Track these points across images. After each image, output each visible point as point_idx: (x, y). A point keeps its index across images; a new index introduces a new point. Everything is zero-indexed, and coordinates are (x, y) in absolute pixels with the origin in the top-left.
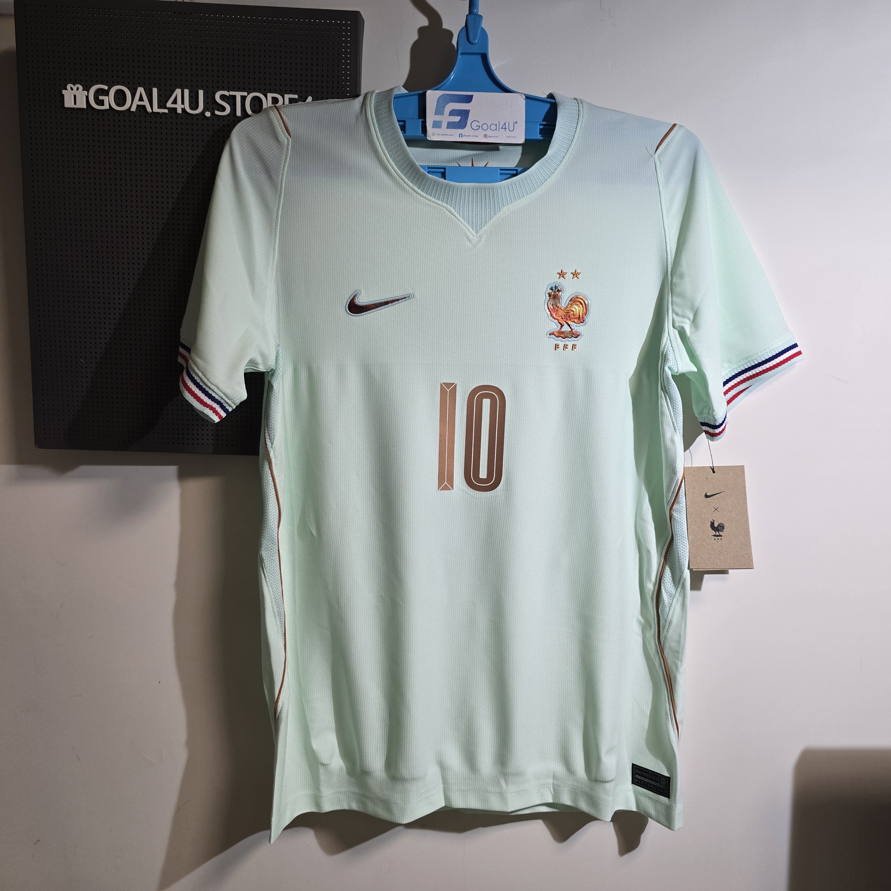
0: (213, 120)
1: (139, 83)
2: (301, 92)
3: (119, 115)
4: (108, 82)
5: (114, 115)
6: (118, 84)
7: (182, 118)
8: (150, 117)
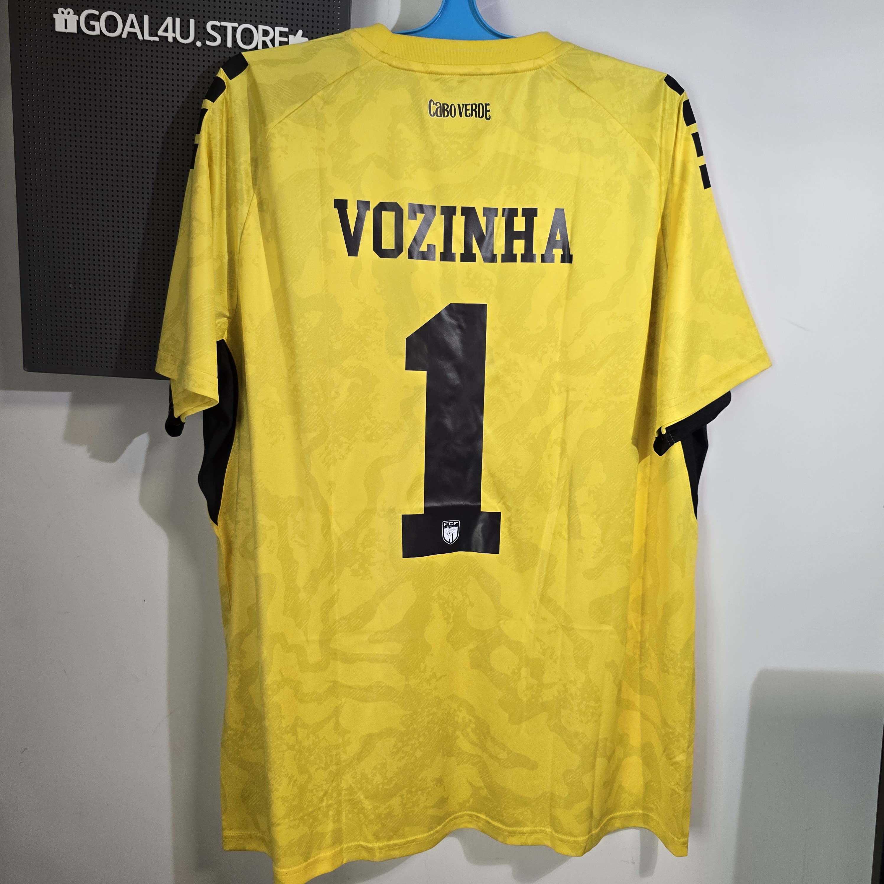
0: (204, 50)
1: (130, 10)
2: (292, 25)
3: (110, 42)
4: (99, 7)
5: (105, 41)
6: (109, 9)
7: (173, 47)
8: (141, 44)
